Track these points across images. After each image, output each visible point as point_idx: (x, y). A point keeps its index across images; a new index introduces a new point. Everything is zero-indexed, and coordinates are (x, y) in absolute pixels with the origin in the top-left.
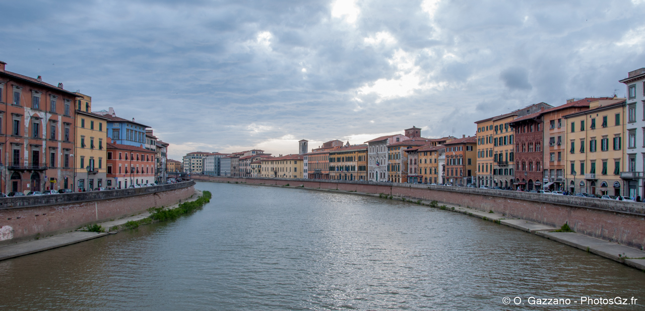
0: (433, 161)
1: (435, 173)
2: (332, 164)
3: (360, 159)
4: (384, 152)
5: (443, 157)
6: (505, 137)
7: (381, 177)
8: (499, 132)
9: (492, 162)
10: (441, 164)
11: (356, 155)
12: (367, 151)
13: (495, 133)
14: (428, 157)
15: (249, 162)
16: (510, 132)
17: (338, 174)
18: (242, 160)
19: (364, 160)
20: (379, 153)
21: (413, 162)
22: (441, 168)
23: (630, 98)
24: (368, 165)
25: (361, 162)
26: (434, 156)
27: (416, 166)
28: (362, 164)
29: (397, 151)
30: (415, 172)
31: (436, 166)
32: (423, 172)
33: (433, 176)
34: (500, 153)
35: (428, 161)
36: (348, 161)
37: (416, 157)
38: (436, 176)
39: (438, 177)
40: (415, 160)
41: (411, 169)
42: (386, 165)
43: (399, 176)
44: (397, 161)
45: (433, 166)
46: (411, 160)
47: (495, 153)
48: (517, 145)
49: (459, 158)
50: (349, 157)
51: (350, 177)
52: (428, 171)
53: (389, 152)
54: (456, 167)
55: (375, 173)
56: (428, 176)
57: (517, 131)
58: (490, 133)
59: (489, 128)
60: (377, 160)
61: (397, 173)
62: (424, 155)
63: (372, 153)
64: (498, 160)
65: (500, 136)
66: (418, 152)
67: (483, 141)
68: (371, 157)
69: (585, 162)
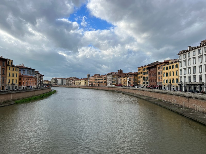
1: (126, 83)
2: (96, 81)
5: (128, 78)
7: (110, 85)
8: (144, 70)
9: (142, 80)
10: (128, 80)
11: (103, 78)
12: (106, 77)
15: (71, 81)
16: (147, 71)
17: (98, 84)
18: (70, 80)
20: (110, 77)
22: (128, 82)
23: (180, 59)
24: (107, 81)
26: (125, 78)
28: (105, 81)
29: (115, 77)
31: (126, 81)
32: (122, 83)
35: (124, 80)
37: (120, 79)
39: (127, 85)
41: (119, 82)
42: (112, 81)
44: (115, 80)
47: (143, 77)
48: (149, 74)
49: (133, 79)
50: (101, 79)
51: (101, 85)
52: (124, 83)
53: (113, 77)
54: (132, 81)
55: (109, 83)
56: (124, 84)
57: (149, 70)
58: (141, 71)
59: (141, 69)
60: (109, 80)
61: (115, 84)
62: (123, 78)
63: (108, 77)
64: (144, 79)
65: (144, 72)
66: (121, 77)
67: (140, 73)
68: (107, 79)
69: (168, 79)
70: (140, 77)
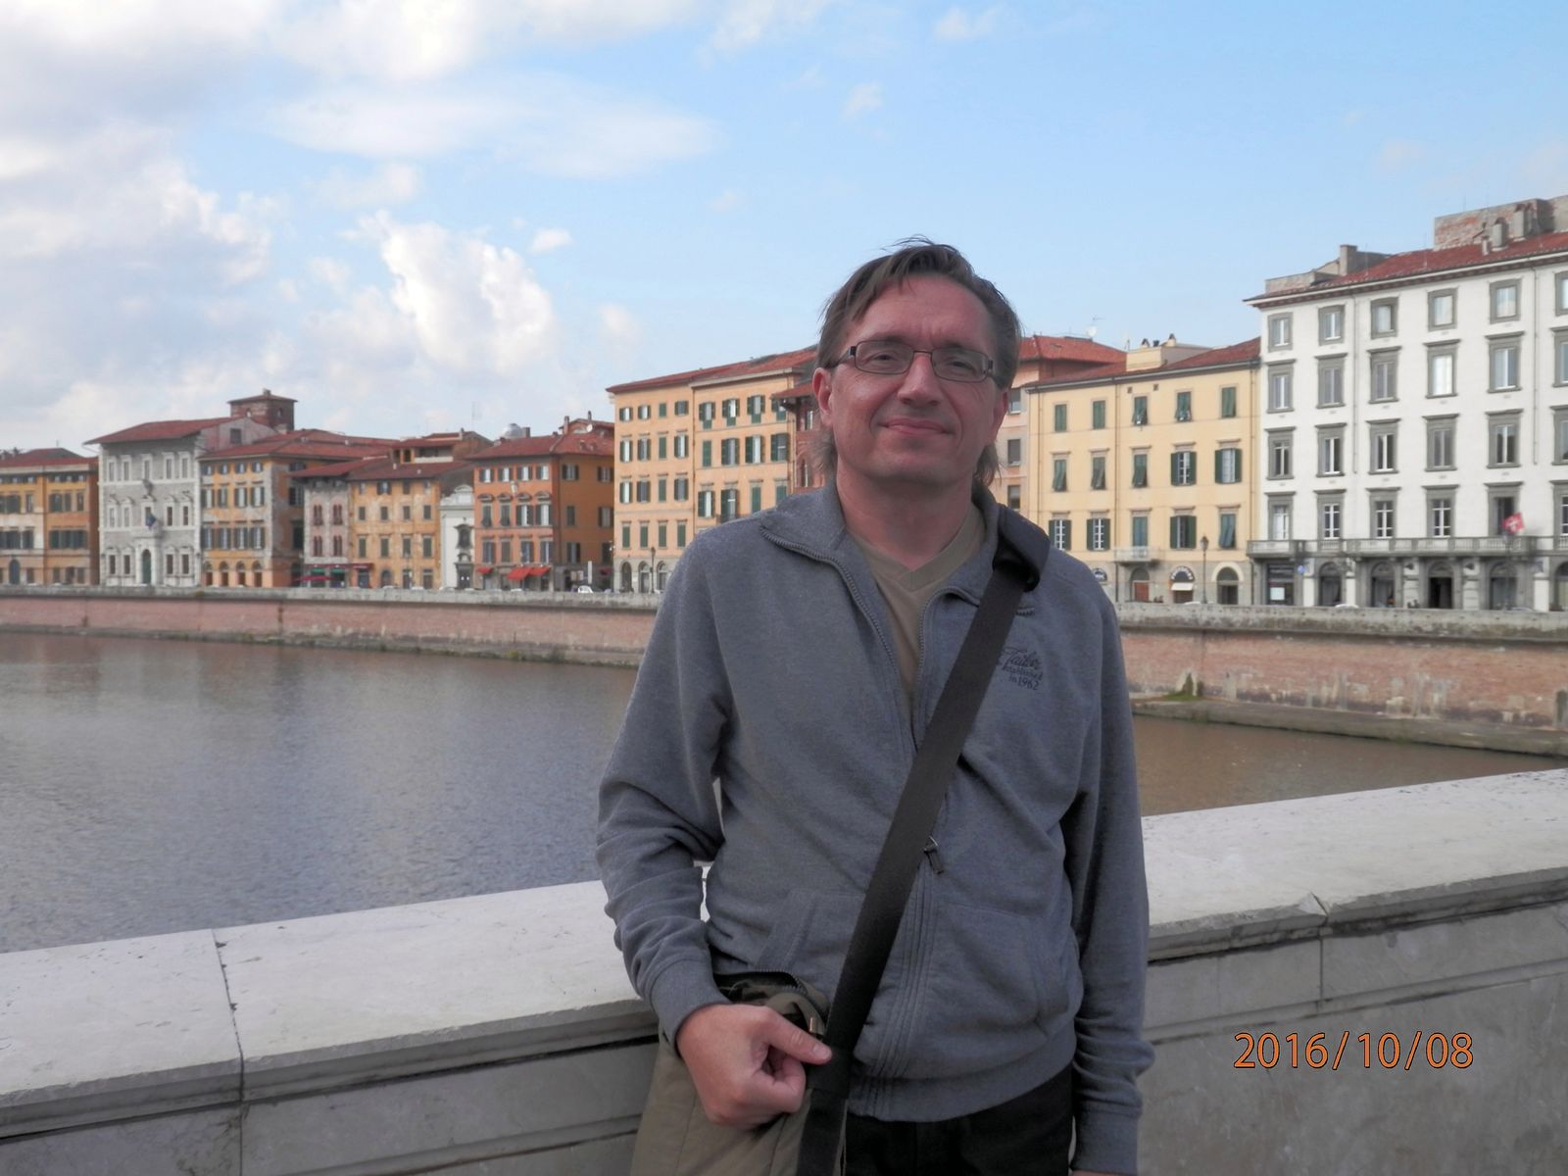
0: (417, 512)
1: (427, 553)
3: (56, 504)
4: (182, 480)
5: (464, 497)
6: (749, 441)
7: (170, 570)
9: (689, 516)
10: (452, 522)
11: (38, 491)
12: (93, 475)
13: (700, 424)
14: (397, 500)
16: (772, 424)
19: (80, 507)
20: (155, 482)
21: (327, 516)
22: (451, 537)
24: (102, 528)
25: (64, 515)
26: (420, 497)
27: (343, 532)
28: (70, 523)
29: (249, 477)
30: (337, 552)
31: (431, 529)
32: (373, 553)
33: (418, 563)
34: (723, 488)
35: (396, 514)
37: (341, 498)
38: (429, 563)
39: (438, 566)
40: (337, 510)
41: (318, 544)
42: (195, 526)
43: (257, 566)
45: (419, 529)
46: (317, 510)
47: (699, 489)
48: (802, 463)
49: (535, 502)
51: (6, 574)
52: (396, 548)
53: (208, 480)
54: (523, 532)
55: (138, 556)
56: (397, 563)
57: (803, 421)
58: (674, 424)
59: (671, 409)
60: (148, 509)
61: (248, 556)
62: (380, 492)
63: (119, 480)
64: (718, 511)
65: (727, 434)
66: (347, 482)
67: (642, 450)
68: (113, 496)
69: (1111, 516)
70: (642, 492)
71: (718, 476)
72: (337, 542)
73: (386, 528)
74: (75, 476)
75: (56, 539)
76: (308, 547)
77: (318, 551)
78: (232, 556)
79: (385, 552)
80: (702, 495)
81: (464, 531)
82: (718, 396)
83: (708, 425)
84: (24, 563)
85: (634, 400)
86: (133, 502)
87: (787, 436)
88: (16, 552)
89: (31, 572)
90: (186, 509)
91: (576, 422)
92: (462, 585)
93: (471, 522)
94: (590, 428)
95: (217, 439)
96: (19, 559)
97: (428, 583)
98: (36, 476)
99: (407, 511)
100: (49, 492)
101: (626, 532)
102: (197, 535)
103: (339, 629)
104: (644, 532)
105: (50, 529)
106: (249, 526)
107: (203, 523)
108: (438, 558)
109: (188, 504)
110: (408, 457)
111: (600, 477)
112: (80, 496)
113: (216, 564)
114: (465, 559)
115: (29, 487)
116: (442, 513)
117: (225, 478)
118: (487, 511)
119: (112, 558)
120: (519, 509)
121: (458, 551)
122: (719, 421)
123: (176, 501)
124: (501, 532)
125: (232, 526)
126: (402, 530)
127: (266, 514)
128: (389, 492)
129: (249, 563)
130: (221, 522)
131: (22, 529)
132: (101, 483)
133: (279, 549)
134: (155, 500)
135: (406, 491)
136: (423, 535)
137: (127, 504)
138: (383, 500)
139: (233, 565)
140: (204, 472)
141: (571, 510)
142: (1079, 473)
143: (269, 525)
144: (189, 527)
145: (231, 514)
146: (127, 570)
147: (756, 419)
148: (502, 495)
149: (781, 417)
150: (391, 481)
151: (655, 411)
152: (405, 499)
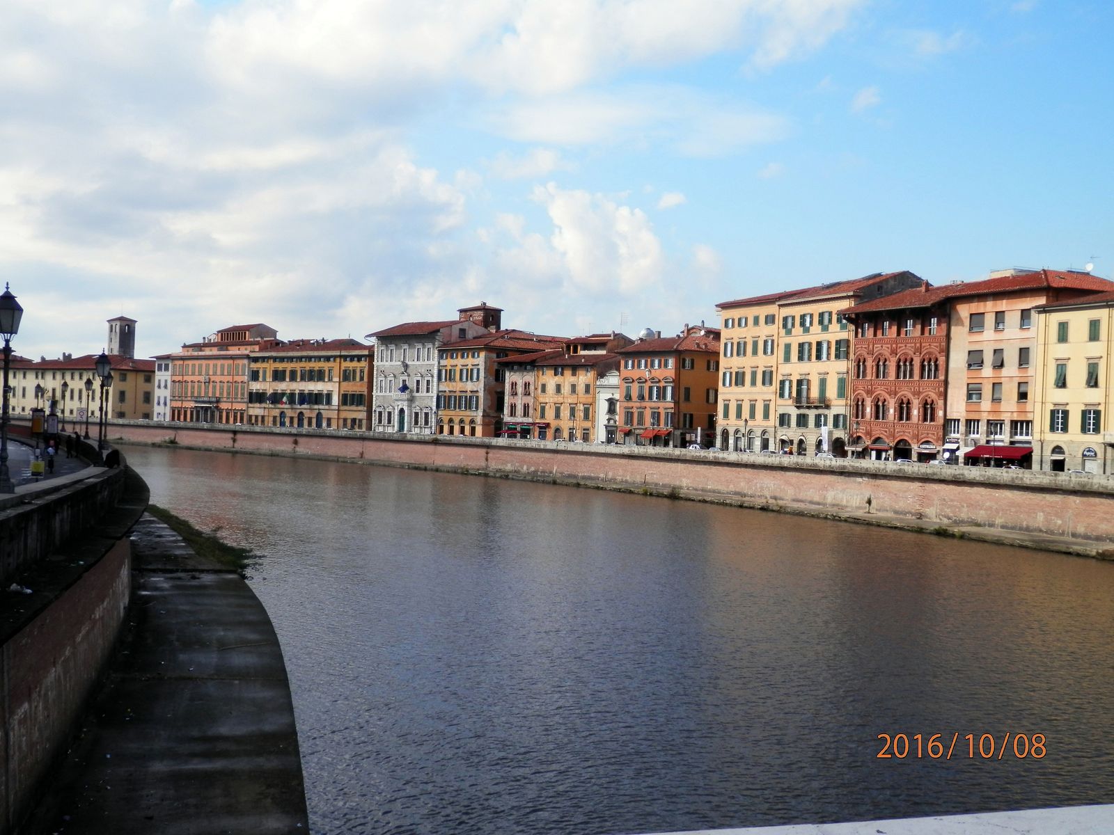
0: (581, 388)
1: (586, 417)
2: (256, 387)
3: (346, 376)
4: (426, 362)
5: (613, 379)
6: (819, 344)
7: (416, 423)
9: (772, 397)
10: (604, 396)
11: (336, 367)
12: (371, 357)
13: (783, 332)
14: (568, 379)
16: (837, 333)
17: (276, 413)
19: (362, 379)
20: (409, 363)
21: (520, 390)
22: (603, 407)
24: (374, 393)
25: (352, 383)
27: (529, 400)
28: (355, 389)
29: (470, 361)
30: (526, 414)
31: (590, 401)
32: (550, 415)
33: (580, 423)
34: (798, 378)
35: (566, 389)
36: (311, 379)
37: (529, 377)
38: (587, 424)
40: (527, 385)
41: (513, 407)
42: (434, 394)
43: (472, 422)
44: (470, 386)
45: (581, 400)
46: (514, 385)
47: (781, 378)
48: (861, 361)
49: (662, 384)
50: (311, 371)
51: (314, 421)
52: (565, 413)
53: (443, 362)
54: (653, 405)
55: (397, 412)
56: (565, 424)
57: (860, 330)
58: (764, 331)
59: (762, 320)
60: (404, 381)
61: (467, 414)
62: (555, 375)
63: (388, 362)
64: (794, 394)
65: (802, 339)
66: (534, 366)
67: (741, 349)
68: (383, 372)
69: (1101, 408)
70: (739, 379)
71: (795, 369)
72: (526, 407)
73: (560, 400)
74: (359, 358)
75: (346, 399)
76: (506, 411)
77: (513, 413)
78: (457, 414)
79: (558, 416)
80: (782, 383)
81: (612, 402)
82: (797, 311)
83: (789, 332)
84: (325, 414)
85: (736, 313)
86: (395, 376)
87: (848, 341)
88: (321, 407)
89: (329, 420)
90: (428, 381)
91: (693, 328)
92: (609, 441)
93: (617, 396)
94: (703, 333)
95: (450, 335)
96: (322, 411)
97: (586, 438)
98: (335, 357)
99: (574, 387)
100: (343, 368)
101: (726, 407)
102: (435, 400)
103: (525, 468)
104: (739, 408)
105: (342, 392)
106: (469, 394)
107: (439, 392)
108: (593, 421)
109: (430, 379)
110: (575, 351)
111: (708, 368)
112: (362, 371)
113: (446, 419)
114: (612, 422)
115: (331, 364)
116: (598, 390)
117: (453, 362)
118: (628, 389)
119: (380, 413)
120: (651, 389)
121: (607, 417)
122: (798, 330)
123: (422, 376)
124: (638, 405)
125: (458, 394)
126: (570, 401)
127: (480, 387)
128: (562, 374)
129: (467, 420)
130: (450, 391)
131: (325, 392)
132: (375, 363)
133: (488, 411)
134: (409, 375)
135: (574, 374)
136: (584, 404)
137: (391, 378)
138: (558, 379)
139: (457, 420)
140: (441, 357)
141: (687, 390)
142: (1076, 375)
143: (481, 394)
144: (430, 394)
145: (457, 386)
146: (389, 421)
147: (825, 329)
148: (640, 379)
149: (843, 327)
150: (564, 367)
151: (751, 321)
152: (573, 379)
